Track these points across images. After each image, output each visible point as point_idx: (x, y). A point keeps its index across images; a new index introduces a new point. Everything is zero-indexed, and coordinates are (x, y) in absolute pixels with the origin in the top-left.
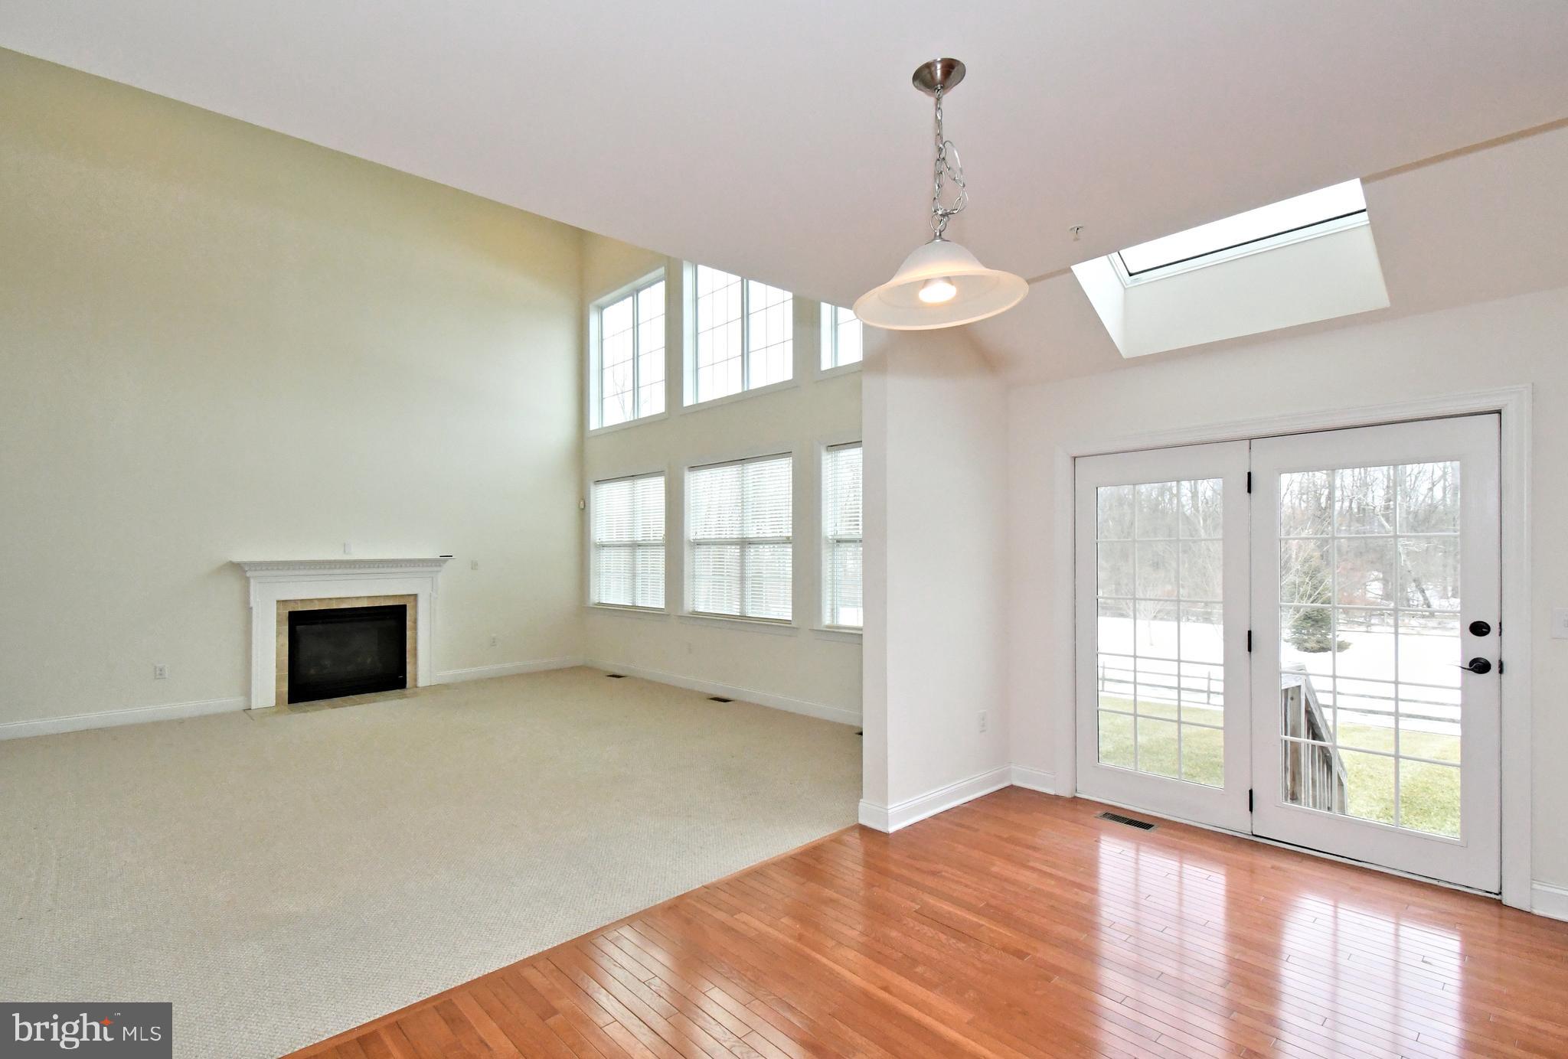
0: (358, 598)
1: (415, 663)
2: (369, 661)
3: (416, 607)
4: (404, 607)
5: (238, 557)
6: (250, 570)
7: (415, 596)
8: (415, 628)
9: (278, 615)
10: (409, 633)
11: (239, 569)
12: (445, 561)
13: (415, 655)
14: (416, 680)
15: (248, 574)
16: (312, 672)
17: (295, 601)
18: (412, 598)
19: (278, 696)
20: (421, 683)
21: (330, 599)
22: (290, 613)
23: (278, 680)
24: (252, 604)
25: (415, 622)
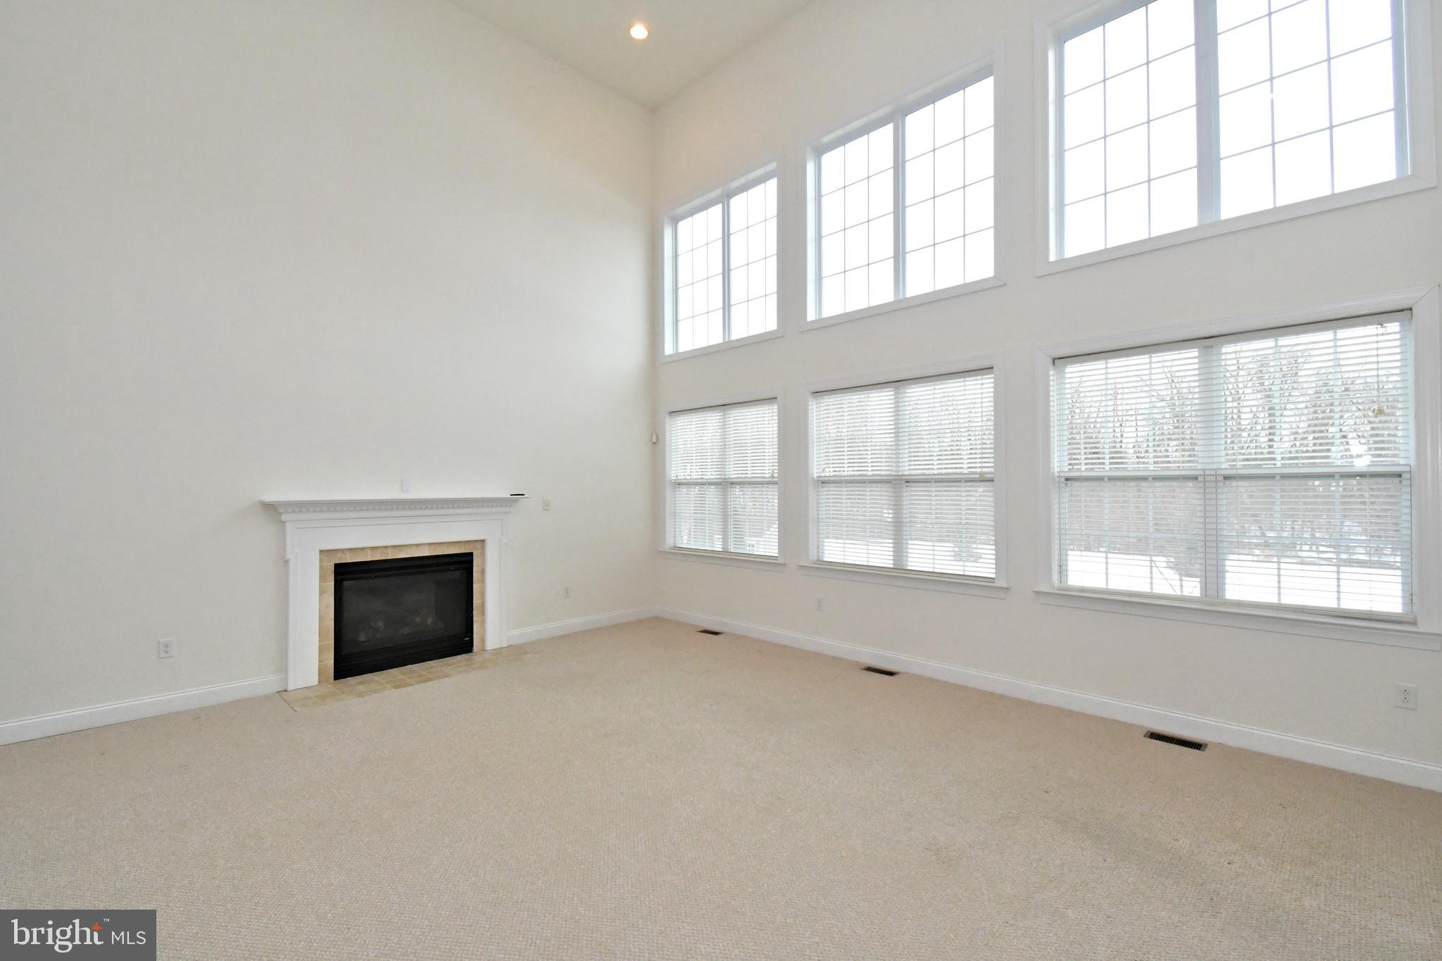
0: (417, 545)
1: (483, 622)
2: (430, 621)
3: (483, 554)
4: (471, 554)
5: (271, 497)
6: (287, 512)
7: (483, 541)
8: (483, 581)
9: (321, 568)
10: (476, 586)
11: (272, 510)
12: (517, 500)
13: (483, 612)
14: (483, 641)
15: (284, 517)
16: (362, 637)
17: (343, 550)
18: (479, 545)
19: (321, 672)
20: (491, 644)
21: (385, 547)
22: (337, 566)
23: (322, 650)
24: (289, 556)
25: (483, 572)
